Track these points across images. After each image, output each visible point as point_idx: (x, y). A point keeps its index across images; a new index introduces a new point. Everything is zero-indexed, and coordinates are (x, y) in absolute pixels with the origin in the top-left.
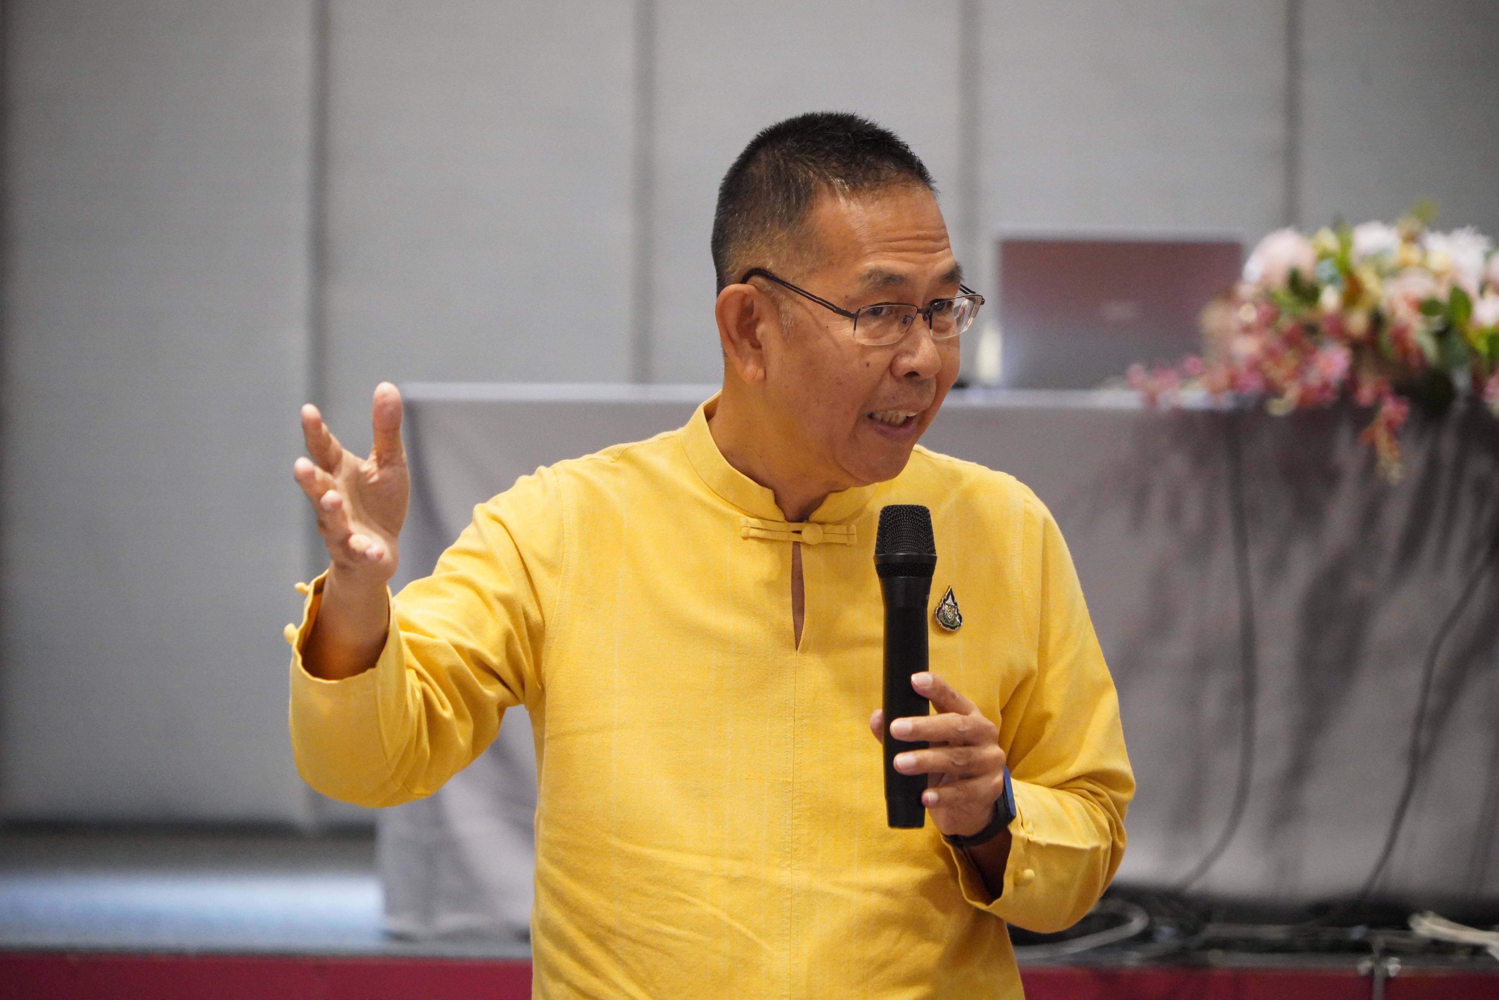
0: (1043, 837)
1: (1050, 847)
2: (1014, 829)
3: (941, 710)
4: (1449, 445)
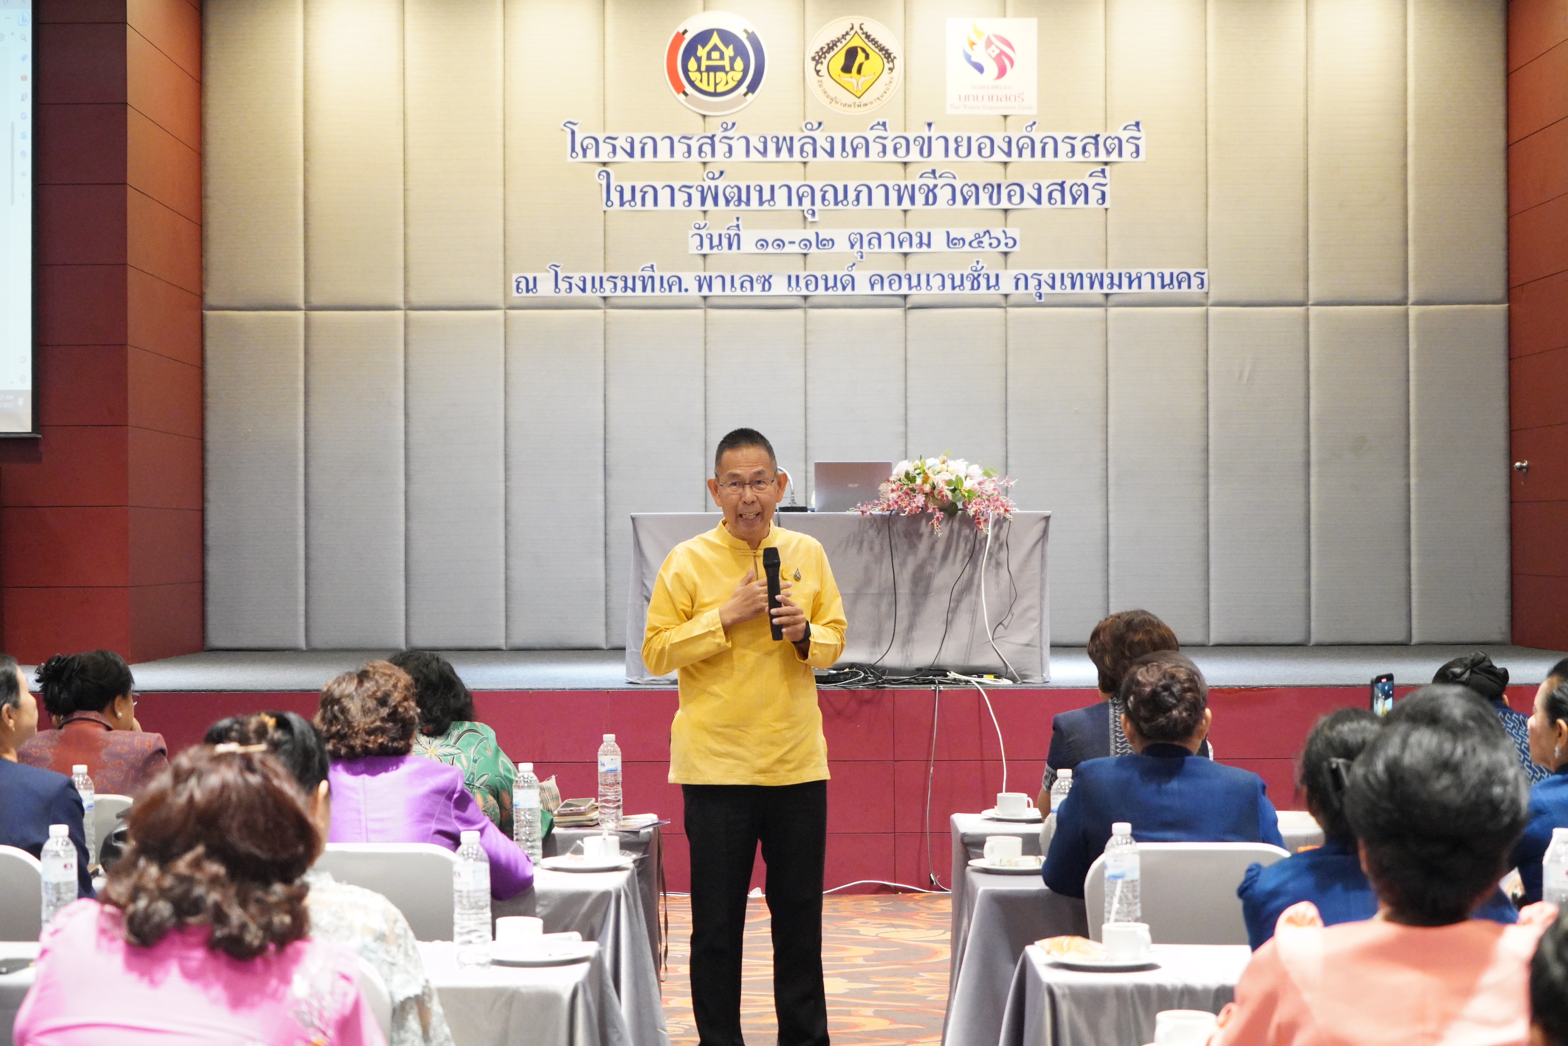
0: (820, 641)
1: (822, 644)
2: (811, 639)
3: (786, 605)
4: (956, 525)
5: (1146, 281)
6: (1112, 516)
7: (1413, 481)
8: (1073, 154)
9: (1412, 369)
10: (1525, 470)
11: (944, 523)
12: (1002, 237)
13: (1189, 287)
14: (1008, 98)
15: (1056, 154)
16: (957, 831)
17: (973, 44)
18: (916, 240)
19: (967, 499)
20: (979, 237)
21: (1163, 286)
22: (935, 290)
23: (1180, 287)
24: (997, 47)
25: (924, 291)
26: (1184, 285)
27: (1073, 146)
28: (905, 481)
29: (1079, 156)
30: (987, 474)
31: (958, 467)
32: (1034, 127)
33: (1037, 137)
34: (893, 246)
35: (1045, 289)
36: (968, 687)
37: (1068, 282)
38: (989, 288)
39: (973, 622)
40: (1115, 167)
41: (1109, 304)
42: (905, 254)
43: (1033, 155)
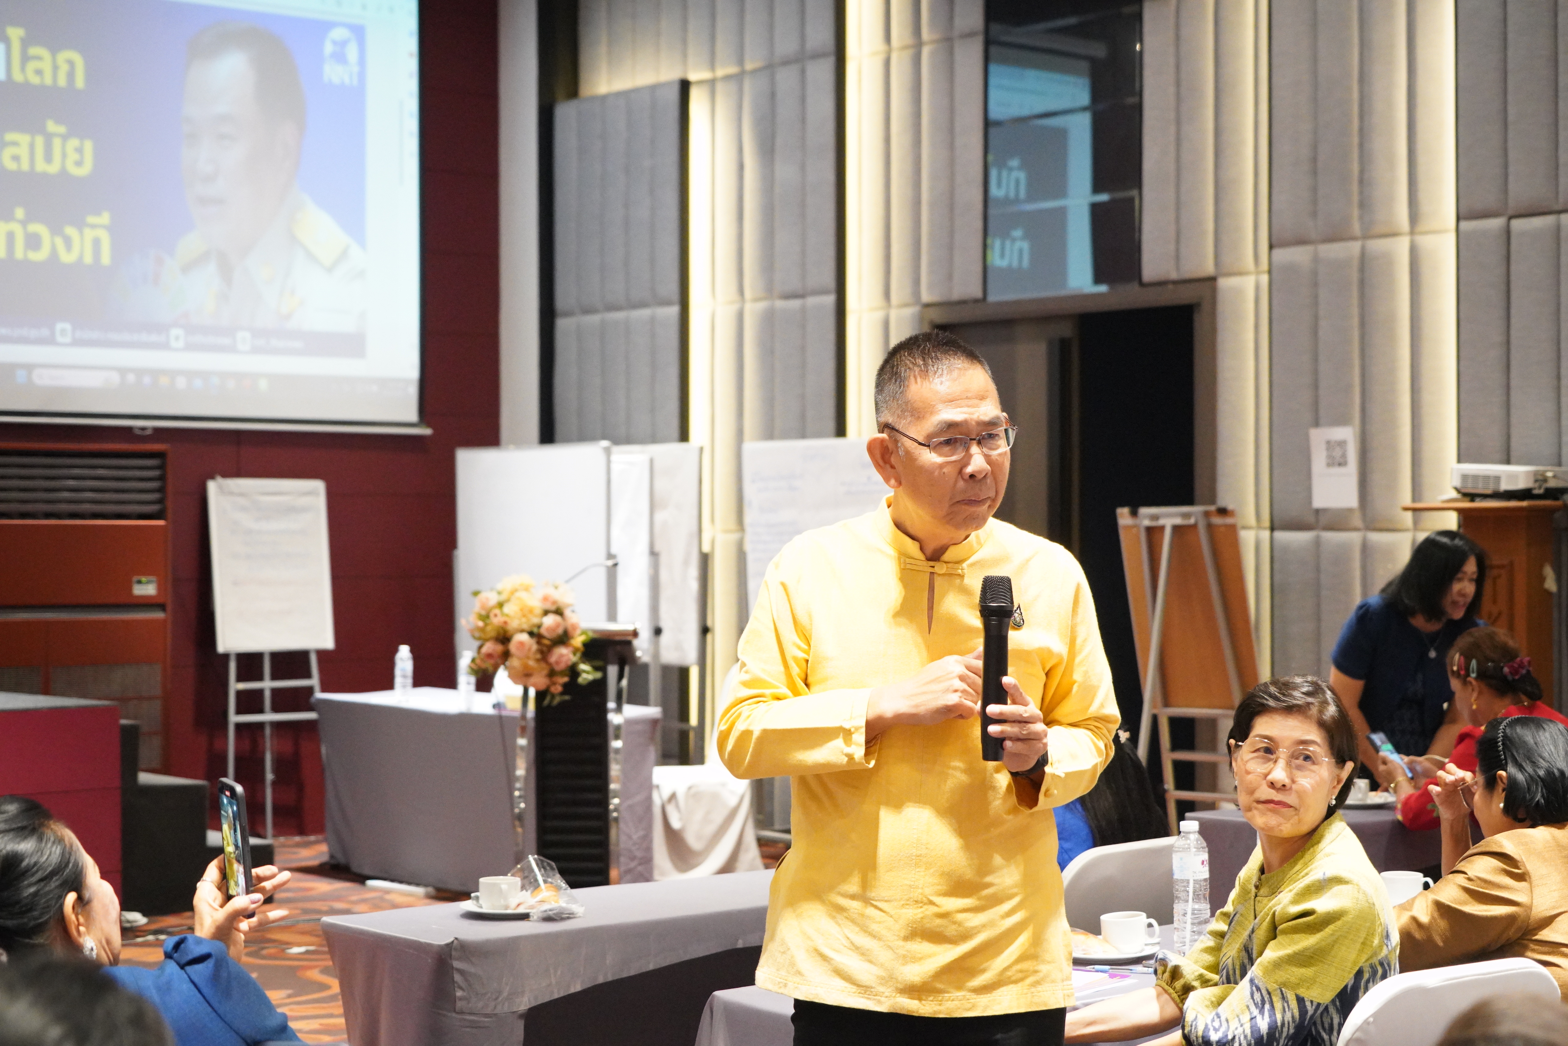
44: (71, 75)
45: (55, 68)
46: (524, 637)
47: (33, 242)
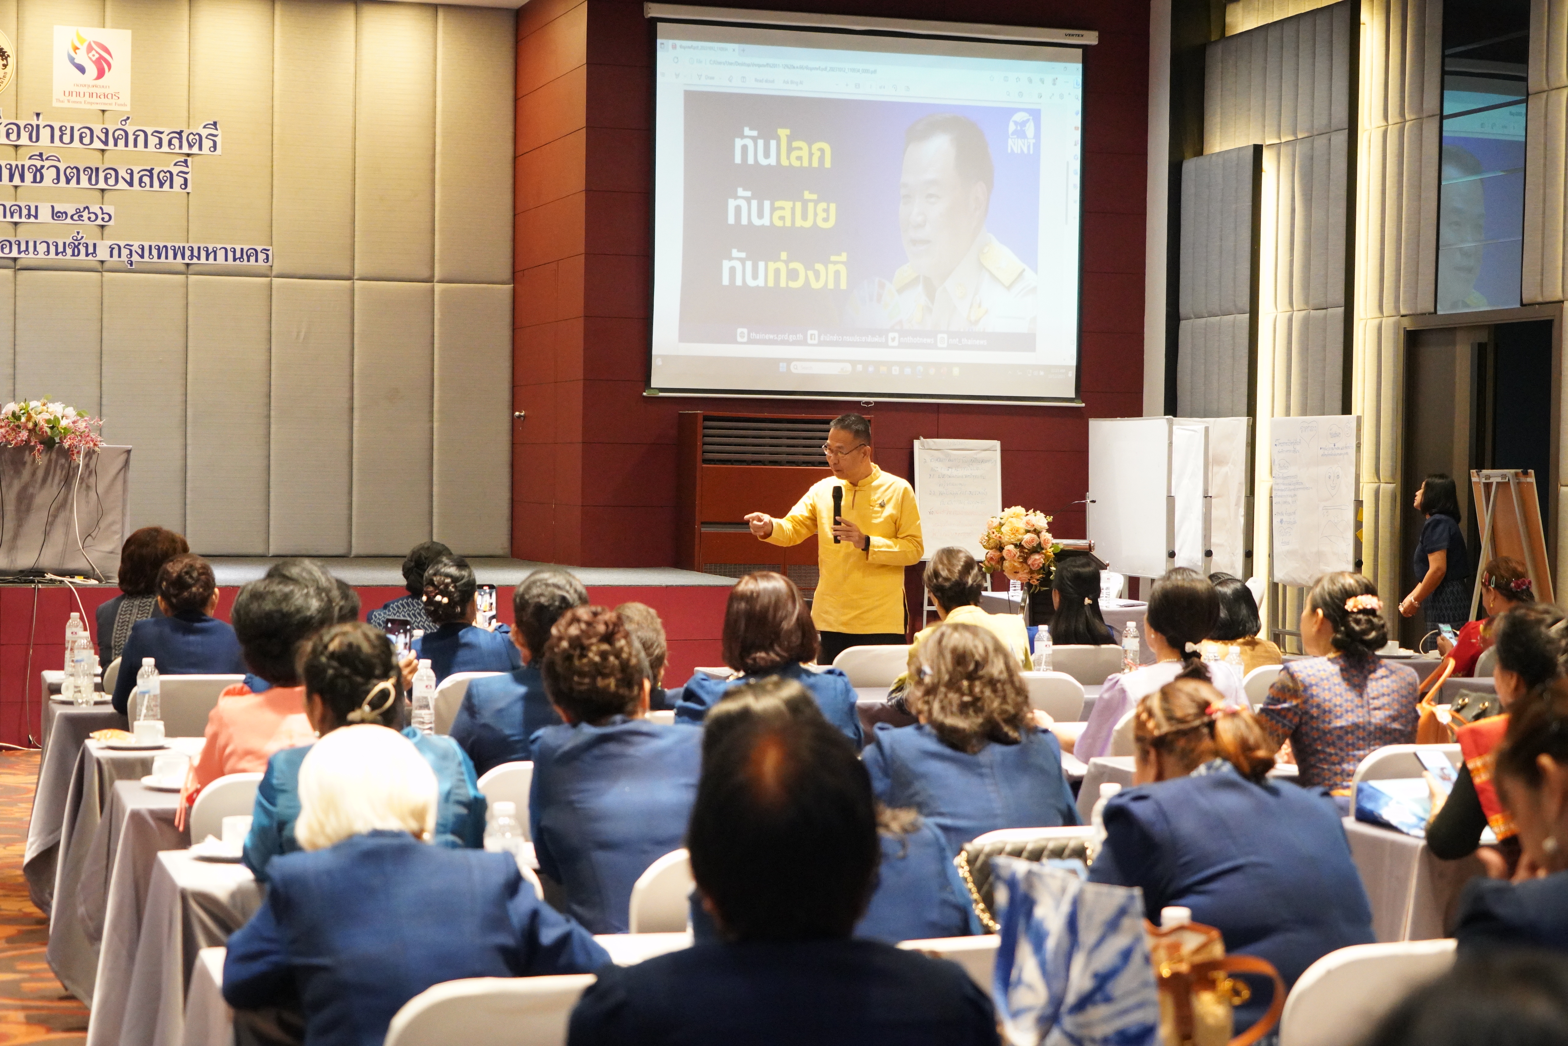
5: (221, 254)
6: (189, 449)
7: (436, 425)
8: (161, 146)
9: (436, 334)
10: (522, 418)
11: (43, 455)
12: (99, 212)
13: (257, 261)
14: (106, 96)
15: (146, 146)
16: (45, 681)
17: (76, 49)
18: (25, 212)
19: (63, 435)
20: (80, 212)
21: (235, 260)
22: (41, 255)
23: (248, 261)
24: (97, 52)
25: (31, 255)
26: (253, 259)
27: (160, 139)
28: (12, 419)
29: (165, 148)
30: (80, 415)
31: (56, 409)
32: (127, 122)
33: (131, 130)
34: (5, 217)
35: (136, 258)
36: (62, 586)
37: (155, 252)
38: (87, 255)
39: (67, 534)
40: (196, 158)
41: (189, 272)
42: (16, 224)
43: (126, 145)
44: (822, 159)
45: (811, 155)
46: (1011, 547)
47: (793, 275)
